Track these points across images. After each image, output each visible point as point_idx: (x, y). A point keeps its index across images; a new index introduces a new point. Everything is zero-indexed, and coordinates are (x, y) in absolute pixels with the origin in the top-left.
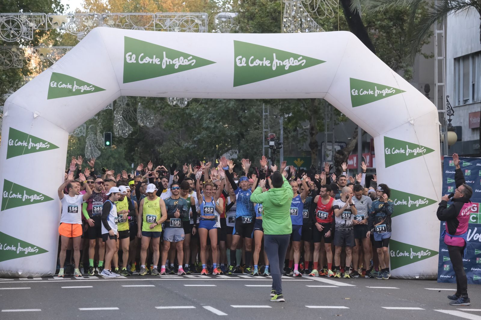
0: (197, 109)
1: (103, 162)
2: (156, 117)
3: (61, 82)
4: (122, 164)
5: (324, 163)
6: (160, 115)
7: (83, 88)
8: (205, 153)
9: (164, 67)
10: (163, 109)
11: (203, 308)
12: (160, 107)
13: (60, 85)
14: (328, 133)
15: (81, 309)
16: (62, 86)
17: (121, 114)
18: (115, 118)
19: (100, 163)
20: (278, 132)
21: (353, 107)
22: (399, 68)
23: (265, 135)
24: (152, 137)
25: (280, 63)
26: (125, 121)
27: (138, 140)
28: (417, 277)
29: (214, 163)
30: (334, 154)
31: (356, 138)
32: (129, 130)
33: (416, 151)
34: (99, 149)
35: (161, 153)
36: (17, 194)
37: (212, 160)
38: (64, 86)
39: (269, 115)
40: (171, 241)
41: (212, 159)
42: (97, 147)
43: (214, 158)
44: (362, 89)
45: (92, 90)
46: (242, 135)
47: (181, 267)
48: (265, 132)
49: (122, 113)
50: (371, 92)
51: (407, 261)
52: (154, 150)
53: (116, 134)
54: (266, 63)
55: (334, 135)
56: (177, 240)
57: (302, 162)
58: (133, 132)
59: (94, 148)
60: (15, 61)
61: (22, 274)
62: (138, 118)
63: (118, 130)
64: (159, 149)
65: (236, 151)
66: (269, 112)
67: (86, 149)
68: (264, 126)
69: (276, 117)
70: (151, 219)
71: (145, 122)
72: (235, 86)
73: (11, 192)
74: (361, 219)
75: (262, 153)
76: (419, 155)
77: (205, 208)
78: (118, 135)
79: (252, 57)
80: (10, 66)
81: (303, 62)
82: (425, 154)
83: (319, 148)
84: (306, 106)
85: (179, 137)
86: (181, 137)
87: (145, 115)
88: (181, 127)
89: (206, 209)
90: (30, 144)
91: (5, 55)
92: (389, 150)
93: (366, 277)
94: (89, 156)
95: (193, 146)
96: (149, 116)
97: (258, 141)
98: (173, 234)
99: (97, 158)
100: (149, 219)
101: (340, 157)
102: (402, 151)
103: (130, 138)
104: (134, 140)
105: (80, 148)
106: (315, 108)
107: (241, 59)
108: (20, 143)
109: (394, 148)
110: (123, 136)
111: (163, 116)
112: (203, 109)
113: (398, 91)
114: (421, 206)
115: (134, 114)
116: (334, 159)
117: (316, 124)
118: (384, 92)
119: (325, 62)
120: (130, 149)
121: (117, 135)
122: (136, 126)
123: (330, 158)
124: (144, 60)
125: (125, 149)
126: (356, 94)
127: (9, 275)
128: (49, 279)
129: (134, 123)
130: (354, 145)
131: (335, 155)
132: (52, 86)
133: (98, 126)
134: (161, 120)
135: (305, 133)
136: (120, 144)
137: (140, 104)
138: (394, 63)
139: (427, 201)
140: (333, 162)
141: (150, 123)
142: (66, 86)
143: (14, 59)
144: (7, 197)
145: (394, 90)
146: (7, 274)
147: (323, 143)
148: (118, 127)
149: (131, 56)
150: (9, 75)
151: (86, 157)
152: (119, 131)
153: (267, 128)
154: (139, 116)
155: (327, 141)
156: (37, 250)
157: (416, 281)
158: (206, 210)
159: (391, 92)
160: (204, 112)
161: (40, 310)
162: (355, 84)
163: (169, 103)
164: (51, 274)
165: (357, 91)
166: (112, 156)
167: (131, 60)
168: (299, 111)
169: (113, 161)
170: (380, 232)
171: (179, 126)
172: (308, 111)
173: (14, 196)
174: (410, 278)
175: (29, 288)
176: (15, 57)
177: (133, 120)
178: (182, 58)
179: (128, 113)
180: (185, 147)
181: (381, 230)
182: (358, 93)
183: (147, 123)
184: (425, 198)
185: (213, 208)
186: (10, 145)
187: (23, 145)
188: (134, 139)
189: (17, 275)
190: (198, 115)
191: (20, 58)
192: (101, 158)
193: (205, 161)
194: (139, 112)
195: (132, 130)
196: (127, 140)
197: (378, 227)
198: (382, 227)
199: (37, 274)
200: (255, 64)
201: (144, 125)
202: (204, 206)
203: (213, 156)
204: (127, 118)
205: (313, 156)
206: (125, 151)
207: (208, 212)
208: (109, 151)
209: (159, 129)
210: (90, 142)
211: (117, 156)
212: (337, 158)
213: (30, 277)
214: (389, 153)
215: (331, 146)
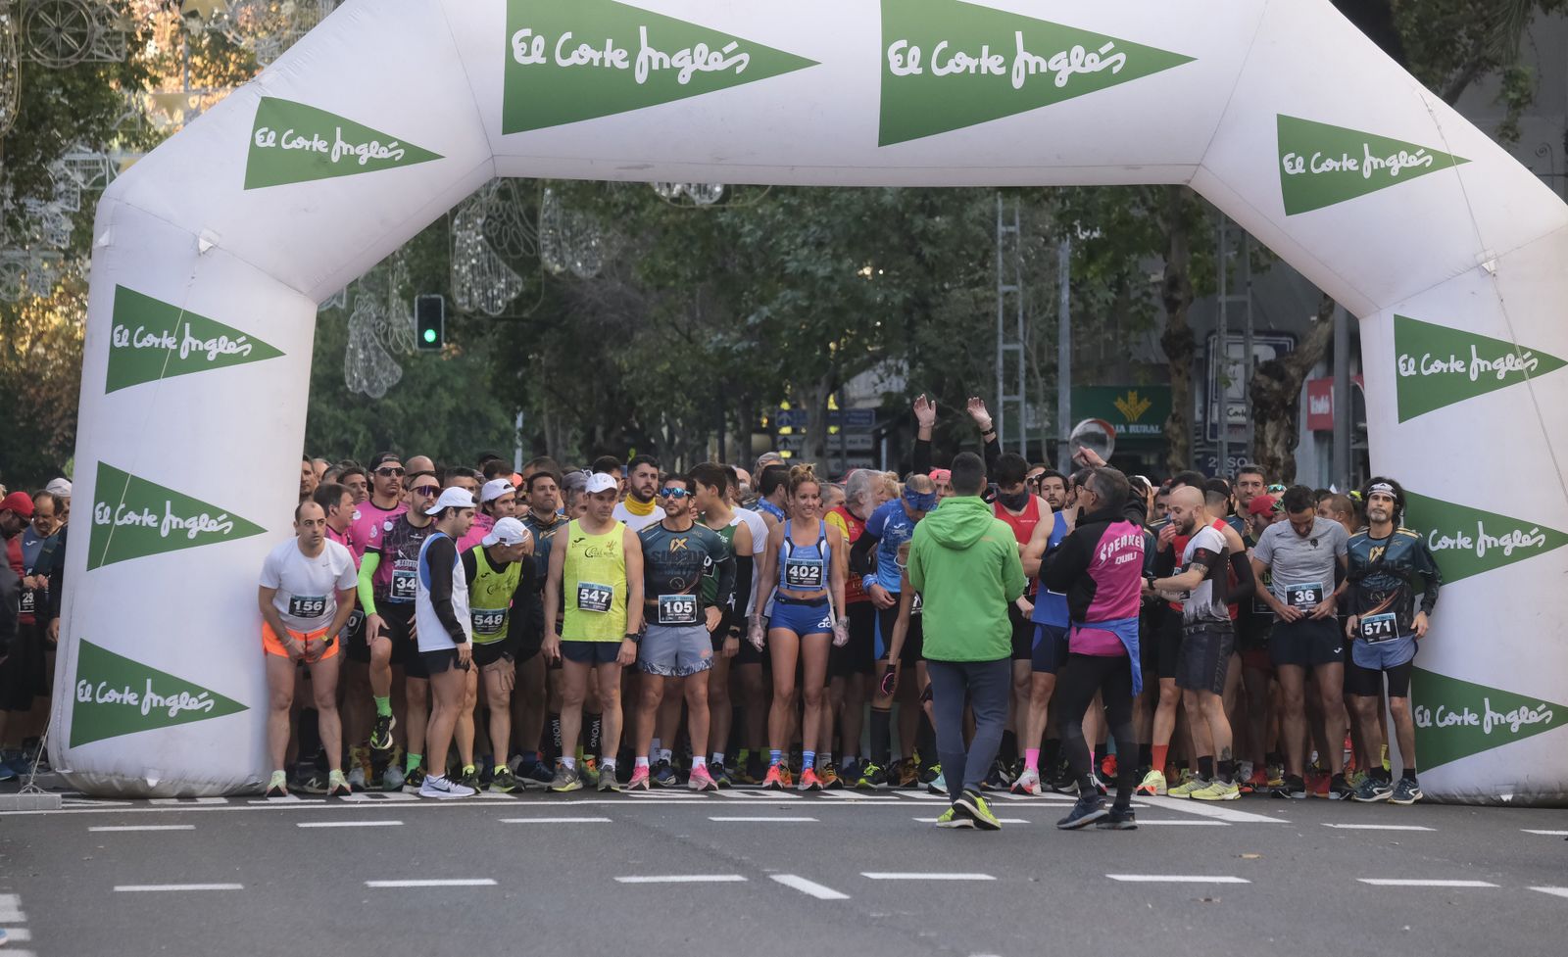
0: (760, 211)
1: (410, 404)
2: (610, 239)
3: (291, 131)
4: (479, 415)
5: (1216, 407)
6: (624, 232)
7: (366, 152)
8: (786, 372)
9: (641, 77)
10: (632, 212)
11: (773, 880)
12: (624, 203)
13: (288, 142)
14: (1230, 298)
15: (373, 884)
16: (294, 145)
17: (480, 230)
18: (457, 244)
19: (400, 412)
20: (1052, 296)
21: (1288, 214)
22: (1484, 63)
23: (1005, 307)
24: (593, 314)
25: (1038, 64)
26: (493, 254)
27: (543, 326)
28: (1507, 798)
29: (819, 407)
30: (1251, 377)
31: (1331, 318)
32: (510, 286)
33: (1503, 366)
34: (397, 359)
35: (625, 373)
36: (140, 513)
37: (815, 397)
38: (300, 143)
39: (1018, 232)
40: (666, 673)
41: (811, 394)
42: (389, 350)
43: (820, 392)
44: (1318, 154)
45: (397, 158)
46: (921, 305)
47: (699, 761)
48: (1007, 294)
49: (484, 225)
50: (1350, 164)
51: (1474, 741)
52: (600, 363)
53: (460, 301)
54: (992, 64)
55: (1249, 305)
56: (688, 670)
57: (1145, 405)
58: (522, 294)
59: (377, 355)
60: (96, 36)
61: (158, 784)
62: (542, 242)
63: (470, 289)
64: (622, 359)
65: (901, 363)
66: (1021, 221)
67: (348, 356)
68: (1000, 275)
69: (1047, 242)
70: (596, 598)
71: (568, 258)
72: (882, 143)
73: (122, 506)
74: (1313, 597)
75: (995, 371)
76: (1514, 378)
77: (790, 567)
78: (466, 307)
79: (944, 44)
80: (79, 56)
81: (1118, 62)
82: (1533, 375)
83: (1199, 354)
84: (1151, 203)
85: (692, 314)
86: (698, 315)
87: (568, 234)
88: (702, 278)
89: (794, 571)
90: (185, 343)
91: (63, 18)
92: (1412, 361)
93: (1333, 796)
94: (360, 382)
95: (745, 344)
96: (581, 238)
97: (983, 326)
98: (671, 650)
99: (389, 389)
100: (589, 599)
101: (1268, 386)
102: (1457, 366)
103: (513, 316)
104: (525, 325)
105: (324, 354)
106: (1185, 210)
107: (904, 52)
108: (151, 340)
109: (1428, 356)
110: (485, 310)
111: (634, 235)
112: (781, 209)
113: (1443, 161)
114: (1521, 554)
115: (528, 228)
116: (1251, 395)
117: (1188, 266)
118: (1396, 163)
119: (1192, 59)
120: (513, 357)
121: (464, 304)
122: (535, 272)
123: (1236, 390)
124: (575, 53)
125: (493, 356)
126: (1300, 169)
127: (114, 787)
128: (250, 802)
129: (527, 263)
130: (1323, 343)
131: (1254, 378)
132: (259, 143)
133: (393, 272)
134: (627, 251)
135: (1145, 299)
136: (475, 341)
137: (548, 192)
138: (1465, 46)
139: (1543, 537)
140: (1246, 403)
141: (584, 262)
142: (308, 144)
143: (93, 31)
144: (108, 522)
145: (1430, 157)
146: (110, 783)
147: (1211, 339)
148: (470, 276)
149: (528, 40)
150: (74, 87)
151: (349, 386)
152: (474, 290)
153: (1013, 282)
154: (544, 234)
155: (1224, 329)
156: (211, 702)
157: (1501, 811)
158: (795, 573)
159: (1417, 163)
160: (783, 221)
161: (239, 886)
162: (1295, 135)
163: (657, 190)
164: (256, 784)
165: (1300, 159)
166: (442, 381)
167: (528, 53)
168: (1125, 220)
169: (449, 403)
170: (1375, 637)
171: (693, 273)
172: (1159, 220)
173: (132, 518)
174: (1481, 799)
175: (191, 827)
176: (96, 23)
177: (522, 249)
178: (702, 47)
179: (503, 223)
180: (716, 349)
181: (1378, 631)
182: (1306, 166)
183: (574, 263)
184: (1533, 526)
185: (820, 568)
186: (117, 345)
187: (163, 347)
188: (524, 320)
189: (141, 789)
190: (760, 233)
191: (115, 28)
192: (403, 391)
193: (789, 401)
194: (545, 220)
195: (520, 287)
196: (501, 325)
197: (1368, 621)
198: (1383, 622)
199: (210, 786)
200: (951, 67)
201: (563, 270)
202: (788, 561)
203: (816, 383)
204: (501, 244)
205: (1177, 382)
206: (494, 364)
207: (801, 582)
208: (434, 366)
209: (619, 284)
210: (365, 330)
211: (460, 382)
212: (1261, 390)
213: (187, 796)
214: (1412, 372)
215: (1241, 348)
